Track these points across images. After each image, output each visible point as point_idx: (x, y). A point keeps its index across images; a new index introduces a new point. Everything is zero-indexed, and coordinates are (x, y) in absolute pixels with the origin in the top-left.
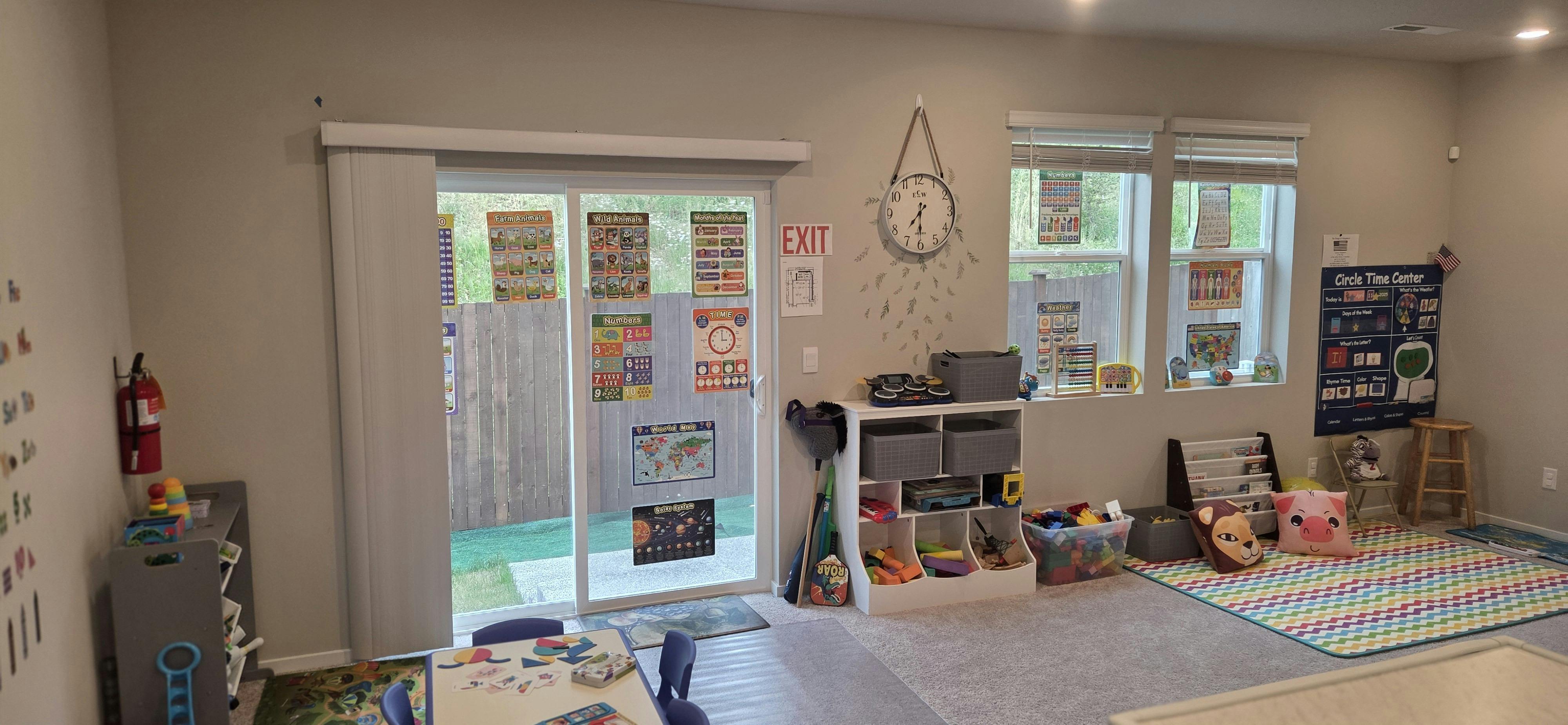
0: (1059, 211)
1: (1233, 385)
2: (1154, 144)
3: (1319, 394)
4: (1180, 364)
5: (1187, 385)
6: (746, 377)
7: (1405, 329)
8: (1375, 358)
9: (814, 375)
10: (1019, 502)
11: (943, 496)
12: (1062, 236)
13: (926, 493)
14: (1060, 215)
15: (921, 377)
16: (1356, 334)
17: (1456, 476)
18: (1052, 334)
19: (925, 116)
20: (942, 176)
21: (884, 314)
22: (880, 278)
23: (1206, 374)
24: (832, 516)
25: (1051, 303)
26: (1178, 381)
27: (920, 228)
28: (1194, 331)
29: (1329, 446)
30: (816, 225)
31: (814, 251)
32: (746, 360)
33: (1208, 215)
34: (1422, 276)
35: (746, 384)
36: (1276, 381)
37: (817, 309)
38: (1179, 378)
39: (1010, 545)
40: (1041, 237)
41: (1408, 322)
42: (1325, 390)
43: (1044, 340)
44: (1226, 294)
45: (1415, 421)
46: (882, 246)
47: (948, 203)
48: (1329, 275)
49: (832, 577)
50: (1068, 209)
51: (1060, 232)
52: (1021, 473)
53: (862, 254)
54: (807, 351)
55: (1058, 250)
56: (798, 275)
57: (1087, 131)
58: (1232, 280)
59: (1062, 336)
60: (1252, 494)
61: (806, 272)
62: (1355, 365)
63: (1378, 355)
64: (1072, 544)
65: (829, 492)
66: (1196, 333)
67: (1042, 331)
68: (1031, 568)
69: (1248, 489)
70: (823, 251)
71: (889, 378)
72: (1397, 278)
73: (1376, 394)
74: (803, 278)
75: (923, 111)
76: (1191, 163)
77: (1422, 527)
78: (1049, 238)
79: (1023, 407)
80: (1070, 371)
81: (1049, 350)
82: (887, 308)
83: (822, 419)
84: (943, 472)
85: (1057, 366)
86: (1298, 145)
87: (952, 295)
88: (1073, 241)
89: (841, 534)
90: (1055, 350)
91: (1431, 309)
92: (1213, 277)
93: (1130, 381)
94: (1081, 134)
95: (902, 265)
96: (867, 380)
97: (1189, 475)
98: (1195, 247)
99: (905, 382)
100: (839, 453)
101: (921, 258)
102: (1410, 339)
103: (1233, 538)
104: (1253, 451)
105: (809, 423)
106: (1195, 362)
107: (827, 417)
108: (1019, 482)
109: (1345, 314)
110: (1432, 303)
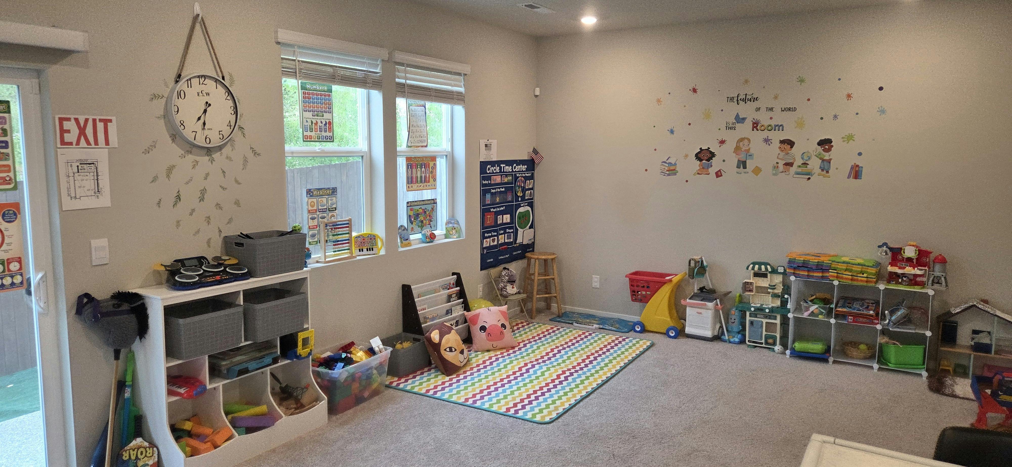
0: (317, 116)
1: (437, 242)
2: (383, 69)
3: (482, 243)
4: (404, 230)
5: (409, 245)
6: (21, 275)
7: (520, 199)
8: (507, 218)
9: (104, 267)
10: (310, 354)
11: (246, 362)
12: (321, 135)
13: (232, 362)
14: (318, 119)
15: (216, 258)
16: (498, 204)
17: (547, 287)
18: (318, 213)
19: (204, 23)
20: (223, 78)
21: (176, 204)
22: (170, 170)
23: (419, 236)
24: (135, 400)
25: (316, 189)
26: (404, 242)
27: (204, 124)
28: (411, 206)
29: (489, 276)
30: (98, 118)
31: (96, 143)
32: (20, 258)
33: (415, 124)
34: (526, 166)
35: (22, 283)
36: (459, 237)
37: (105, 201)
38: (404, 240)
39: (305, 390)
40: (305, 136)
41: (521, 195)
42: (485, 240)
43: (313, 219)
44: (428, 179)
45: (528, 255)
46: (170, 141)
47: (231, 103)
48: (484, 165)
49: (140, 459)
50: (323, 114)
51: (318, 132)
52: (310, 330)
53: (151, 147)
54: (95, 243)
55: (317, 147)
56: (80, 168)
57: (338, 53)
58: (431, 170)
59: (325, 215)
60: (453, 315)
61: (89, 164)
62: (498, 223)
63: (509, 216)
64: (353, 377)
65: (129, 378)
66: (412, 207)
67: (311, 211)
68: (324, 404)
69: (451, 312)
70: (107, 143)
71: (185, 262)
72: (515, 168)
73: (509, 241)
74: (86, 170)
75: (202, 18)
76: (406, 86)
77: (537, 319)
78: (311, 137)
79: (309, 275)
80: (334, 242)
81: (317, 226)
82: (178, 197)
83: (120, 309)
84: (246, 340)
85: (325, 238)
86: (464, 79)
87: (239, 184)
88: (328, 140)
89: (145, 417)
90: (322, 226)
91: (530, 187)
92: (420, 168)
93: (376, 245)
94: (333, 56)
95: (190, 158)
96: (165, 266)
97: (418, 308)
98: (408, 146)
99: (201, 264)
100: (141, 339)
101: (209, 151)
102: (522, 205)
103: (453, 350)
104: (451, 286)
105: (105, 315)
106: (412, 228)
107: (125, 307)
108: (308, 337)
109: (493, 191)
110: (531, 183)
